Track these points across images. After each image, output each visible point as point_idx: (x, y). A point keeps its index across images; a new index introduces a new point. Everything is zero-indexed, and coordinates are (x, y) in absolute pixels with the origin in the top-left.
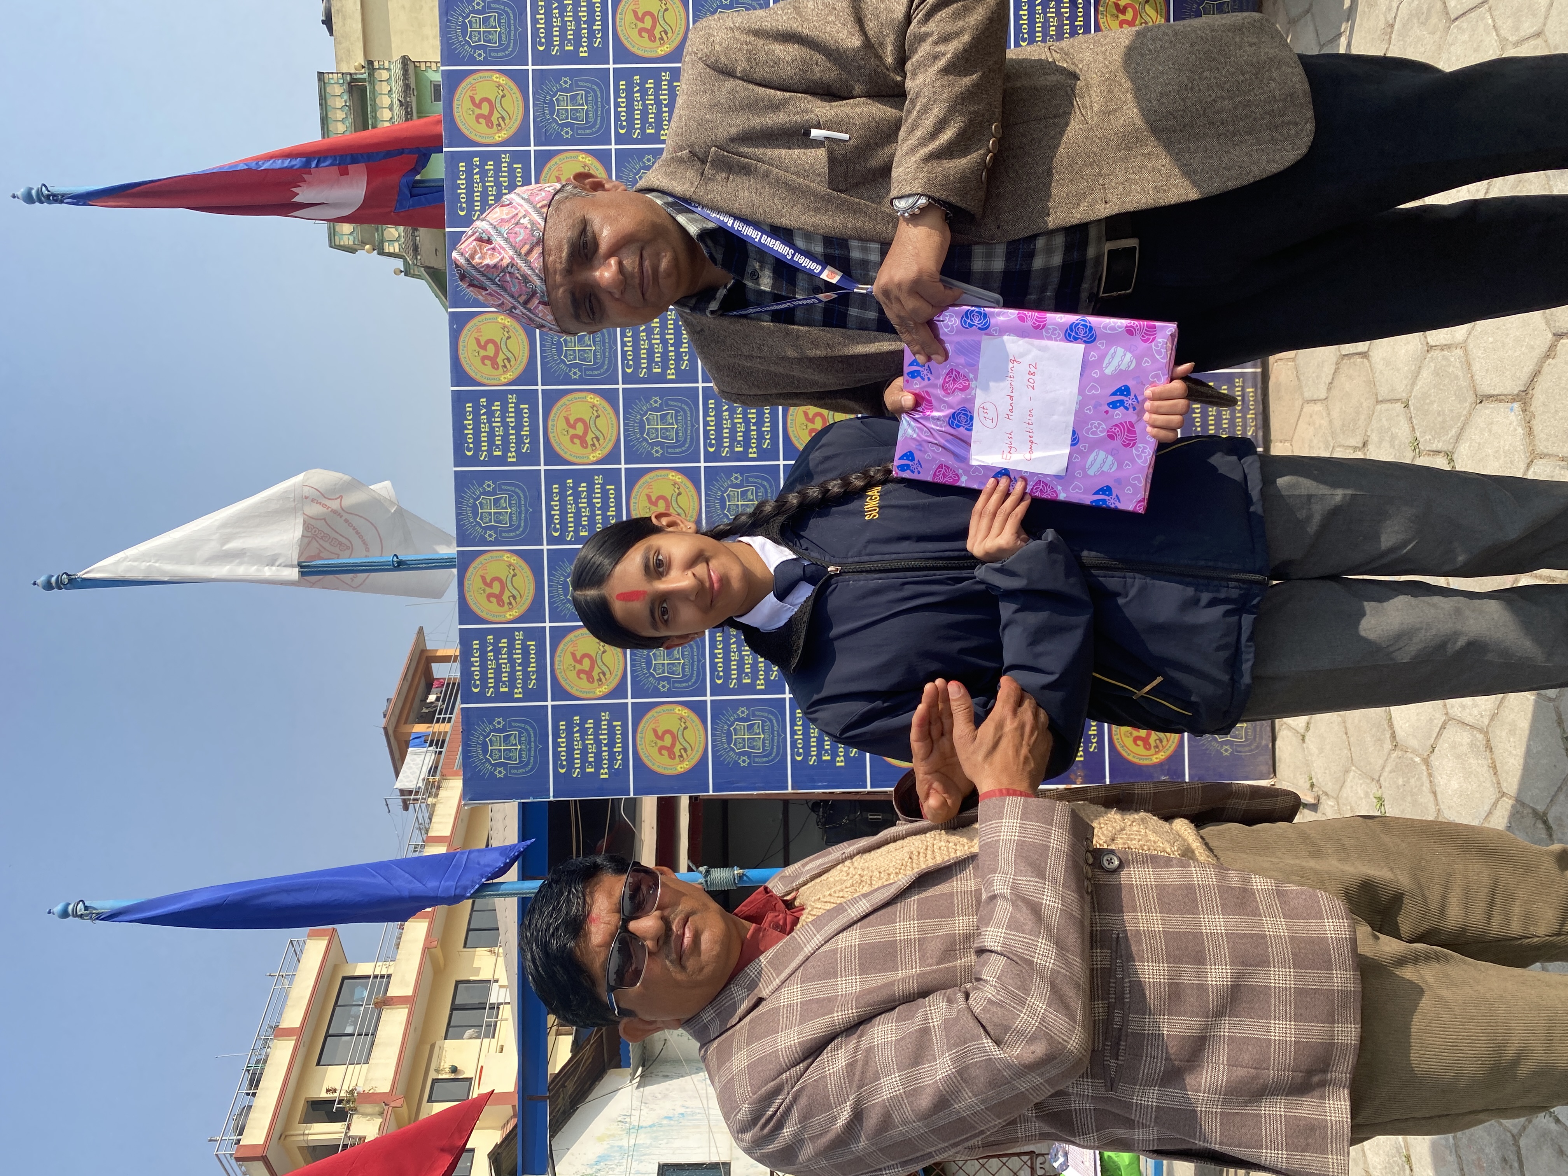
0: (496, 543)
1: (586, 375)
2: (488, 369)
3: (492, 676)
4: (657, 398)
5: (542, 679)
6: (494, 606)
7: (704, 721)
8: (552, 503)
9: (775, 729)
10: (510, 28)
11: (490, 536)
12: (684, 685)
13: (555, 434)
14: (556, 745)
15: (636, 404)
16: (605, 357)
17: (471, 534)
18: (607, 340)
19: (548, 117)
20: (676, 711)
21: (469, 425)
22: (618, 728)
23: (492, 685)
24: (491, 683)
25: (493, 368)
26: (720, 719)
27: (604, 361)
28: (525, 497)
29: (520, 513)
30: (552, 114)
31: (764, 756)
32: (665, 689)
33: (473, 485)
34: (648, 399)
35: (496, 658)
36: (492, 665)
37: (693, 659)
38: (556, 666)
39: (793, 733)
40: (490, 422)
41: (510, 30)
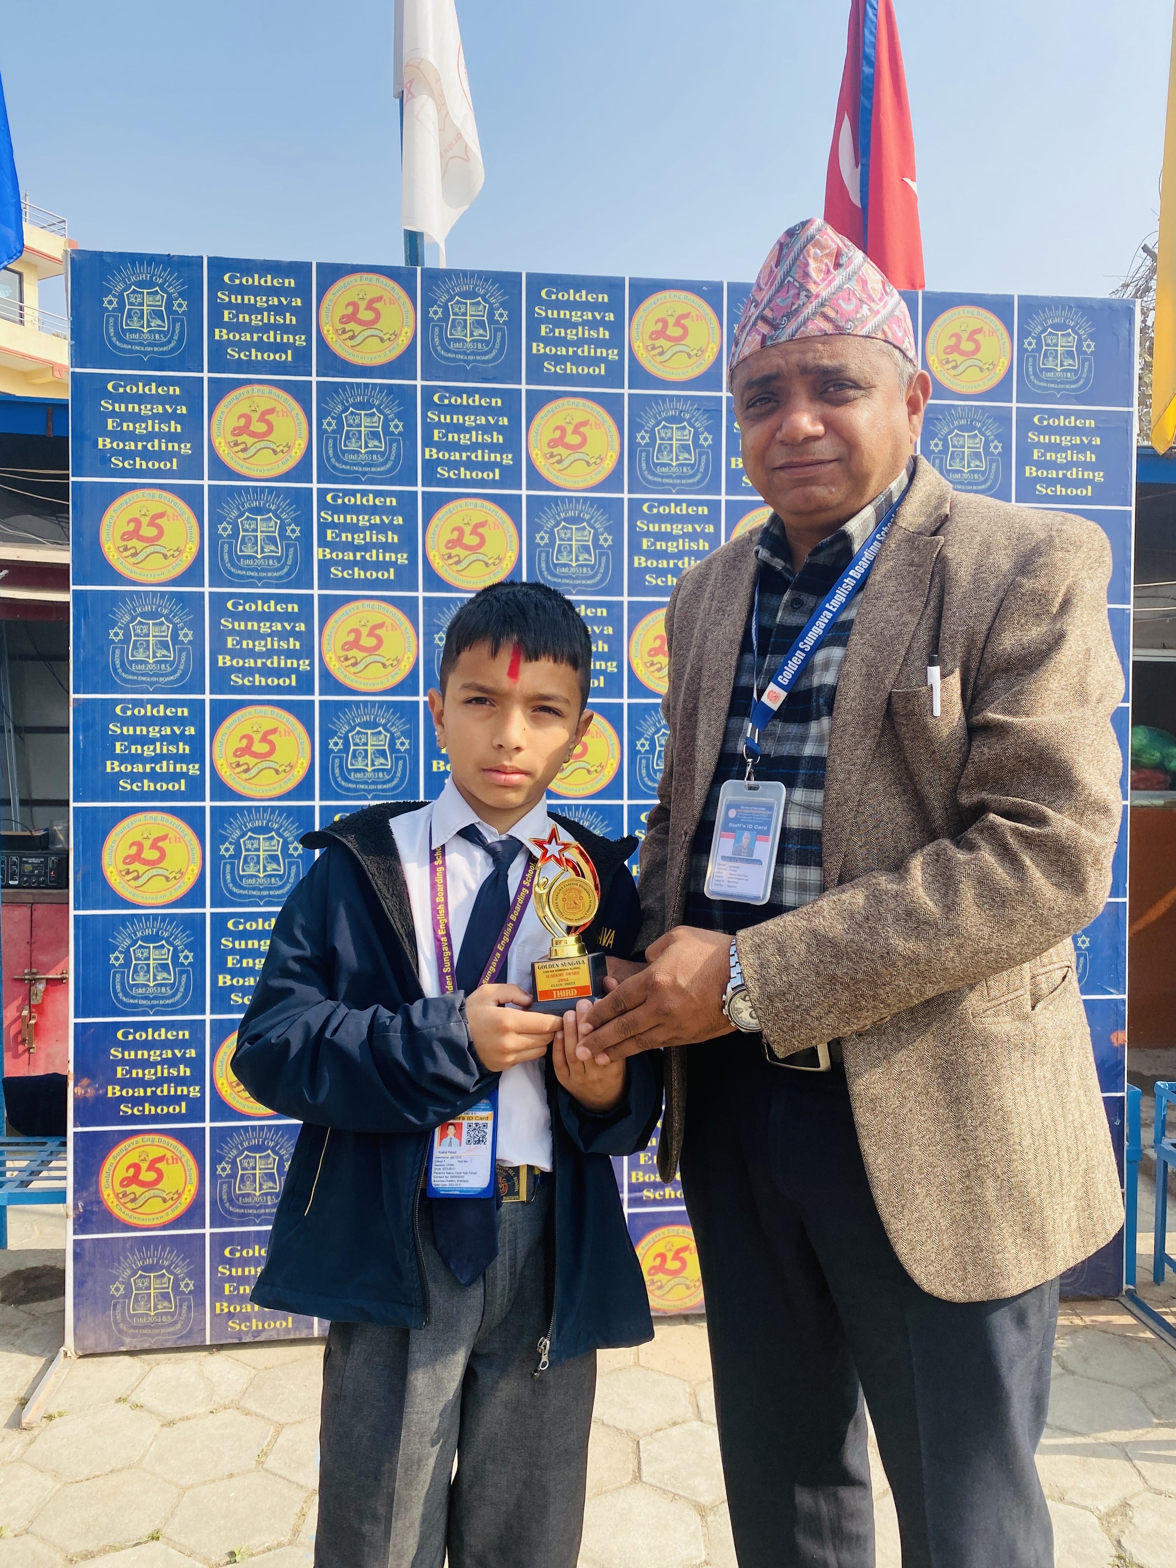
0: (426, 320)
1: (641, 452)
2: (651, 326)
3: (246, 301)
4: (610, 542)
5: (240, 366)
6: (342, 310)
7: (174, 582)
8: (477, 396)
9: (161, 679)
10: (1062, 383)
11: (436, 313)
12: (226, 557)
13: (566, 407)
14: (148, 380)
15: (603, 514)
16: (662, 477)
17: (438, 287)
18: (683, 481)
19: (956, 423)
20: (190, 545)
21: (581, 297)
22: (169, 465)
23: (233, 300)
24: (237, 299)
25: (653, 333)
26: (176, 604)
27: (658, 476)
28: (484, 362)
29: (464, 353)
30: (960, 427)
31: (122, 664)
32: (220, 531)
33: (503, 295)
34: (608, 530)
35: (270, 309)
36: (261, 301)
37: (264, 570)
38: (256, 387)
39: (155, 703)
40: (584, 323)
41: (1058, 383)
